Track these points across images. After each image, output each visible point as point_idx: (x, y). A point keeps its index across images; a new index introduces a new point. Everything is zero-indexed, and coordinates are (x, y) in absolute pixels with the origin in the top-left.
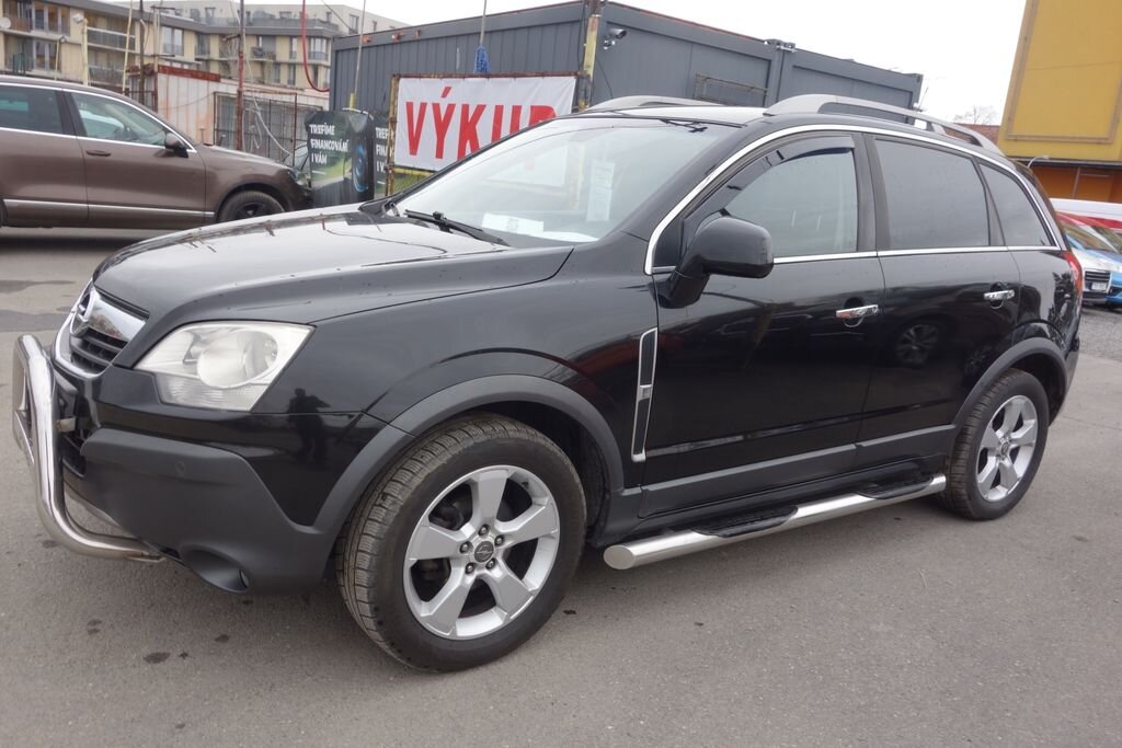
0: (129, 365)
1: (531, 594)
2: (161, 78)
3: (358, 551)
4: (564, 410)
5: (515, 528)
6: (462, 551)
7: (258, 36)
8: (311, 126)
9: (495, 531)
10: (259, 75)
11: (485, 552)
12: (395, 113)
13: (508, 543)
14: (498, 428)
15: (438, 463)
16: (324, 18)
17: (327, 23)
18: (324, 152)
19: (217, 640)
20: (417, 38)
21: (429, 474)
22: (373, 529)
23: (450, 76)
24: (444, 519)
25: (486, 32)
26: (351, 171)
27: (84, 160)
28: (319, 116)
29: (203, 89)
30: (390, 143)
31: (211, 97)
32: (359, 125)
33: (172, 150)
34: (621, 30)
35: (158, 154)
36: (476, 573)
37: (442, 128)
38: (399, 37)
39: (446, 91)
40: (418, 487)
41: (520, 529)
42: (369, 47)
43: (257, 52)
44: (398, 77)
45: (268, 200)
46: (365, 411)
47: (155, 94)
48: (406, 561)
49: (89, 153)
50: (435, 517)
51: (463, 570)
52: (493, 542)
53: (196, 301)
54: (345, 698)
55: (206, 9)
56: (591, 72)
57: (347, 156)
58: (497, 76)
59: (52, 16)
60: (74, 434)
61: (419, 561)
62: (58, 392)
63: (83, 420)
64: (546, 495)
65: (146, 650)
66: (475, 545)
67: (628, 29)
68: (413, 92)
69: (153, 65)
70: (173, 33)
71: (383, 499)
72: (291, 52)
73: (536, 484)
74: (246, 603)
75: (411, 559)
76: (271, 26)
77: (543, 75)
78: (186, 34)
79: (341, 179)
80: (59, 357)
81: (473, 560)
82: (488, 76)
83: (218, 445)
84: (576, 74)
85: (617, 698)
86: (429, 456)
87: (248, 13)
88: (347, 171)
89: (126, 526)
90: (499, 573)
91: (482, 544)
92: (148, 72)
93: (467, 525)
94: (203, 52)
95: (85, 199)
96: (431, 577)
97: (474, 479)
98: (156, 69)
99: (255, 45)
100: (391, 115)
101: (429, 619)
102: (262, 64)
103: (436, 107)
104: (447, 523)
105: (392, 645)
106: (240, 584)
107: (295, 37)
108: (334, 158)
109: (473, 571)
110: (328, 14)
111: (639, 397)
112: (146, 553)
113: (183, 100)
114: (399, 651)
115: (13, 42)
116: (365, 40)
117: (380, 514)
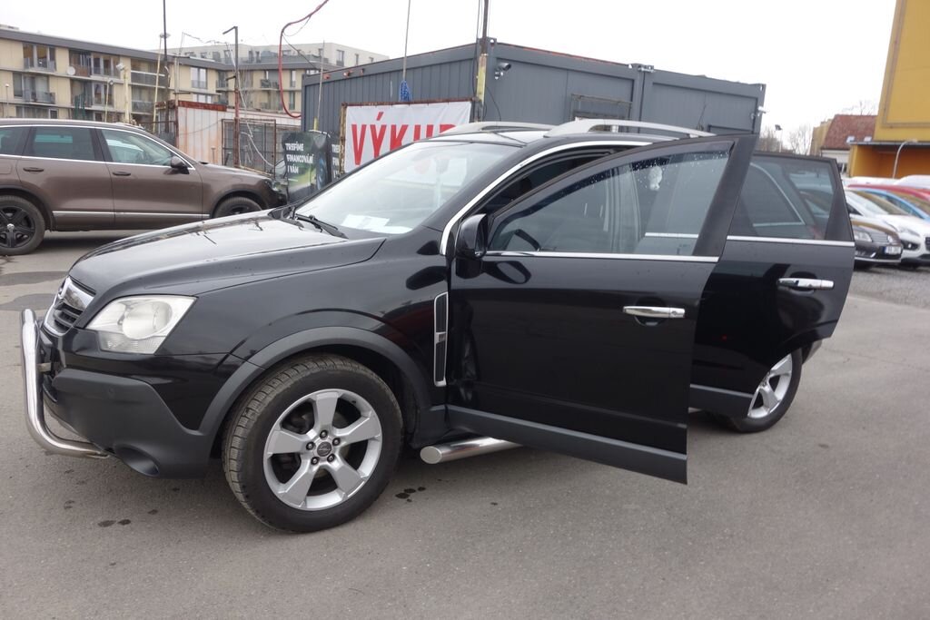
0: (82, 326)
1: (362, 480)
2: (181, 110)
3: (232, 447)
4: (378, 351)
5: (348, 434)
6: (308, 448)
7: (265, 71)
8: (287, 144)
9: (332, 435)
10: (266, 101)
11: (325, 449)
12: (344, 133)
13: (343, 443)
14: (329, 363)
15: (284, 387)
16: (317, 55)
17: (319, 57)
18: (296, 164)
19: (150, 513)
20: (362, 74)
21: (278, 395)
22: (240, 432)
23: (382, 104)
24: (295, 426)
25: (407, 69)
26: (316, 178)
27: (111, 179)
28: (293, 136)
29: (214, 117)
30: (341, 156)
31: (220, 123)
32: (320, 142)
33: (176, 169)
34: (506, 64)
35: (167, 172)
36: (320, 464)
37: (377, 143)
38: (349, 74)
39: (380, 115)
40: (270, 403)
41: (351, 435)
42: (329, 82)
43: (264, 83)
44: (345, 105)
45: (251, 204)
46: (231, 353)
47: (176, 123)
48: (265, 454)
49: (114, 174)
50: (286, 424)
51: (309, 461)
52: (331, 443)
53: (124, 283)
54: (226, 549)
55: (225, 51)
56: (482, 97)
57: (313, 167)
58: (416, 103)
59: (107, 63)
60: (52, 373)
61: (274, 455)
62: (40, 345)
63: (56, 364)
64: (369, 410)
65: (101, 519)
66: (317, 445)
67: (512, 62)
68: (357, 116)
69: (175, 101)
70: (199, 71)
71: (247, 412)
72: (291, 82)
73: (362, 402)
74: (175, 490)
75: (268, 453)
76: (275, 62)
77: (448, 101)
78: (209, 72)
79: (309, 184)
80: (46, 324)
81: (316, 455)
82: (409, 103)
83: (138, 377)
84: (471, 100)
85: (416, 550)
86: (278, 382)
87: (258, 53)
88: (313, 178)
89: (82, 433)
90: (337, 465)
91: (322, 444)
92: (171, 106)
93: (312, 430)
94: (222, 86)
95: (112, 208)
96: (286, 466)
97: (313, 398)
98: (177, 104)
99: (263, 78)
100: (341, 135)
101: (285, 495)
102: (268, 92)
103: (373, 127)
104: (296, 429)
105: (257, 512)
106: (153, 471)
107: (294, 70)
108: (304, 169)
109: (317, 463)
110: (320, 50)
111: (437, 340)
112: (99, 453)
113: (198, 127)
114: (263, 517)
115: (77, 84)
116: (325, 77)
117: (244, 422)
